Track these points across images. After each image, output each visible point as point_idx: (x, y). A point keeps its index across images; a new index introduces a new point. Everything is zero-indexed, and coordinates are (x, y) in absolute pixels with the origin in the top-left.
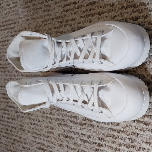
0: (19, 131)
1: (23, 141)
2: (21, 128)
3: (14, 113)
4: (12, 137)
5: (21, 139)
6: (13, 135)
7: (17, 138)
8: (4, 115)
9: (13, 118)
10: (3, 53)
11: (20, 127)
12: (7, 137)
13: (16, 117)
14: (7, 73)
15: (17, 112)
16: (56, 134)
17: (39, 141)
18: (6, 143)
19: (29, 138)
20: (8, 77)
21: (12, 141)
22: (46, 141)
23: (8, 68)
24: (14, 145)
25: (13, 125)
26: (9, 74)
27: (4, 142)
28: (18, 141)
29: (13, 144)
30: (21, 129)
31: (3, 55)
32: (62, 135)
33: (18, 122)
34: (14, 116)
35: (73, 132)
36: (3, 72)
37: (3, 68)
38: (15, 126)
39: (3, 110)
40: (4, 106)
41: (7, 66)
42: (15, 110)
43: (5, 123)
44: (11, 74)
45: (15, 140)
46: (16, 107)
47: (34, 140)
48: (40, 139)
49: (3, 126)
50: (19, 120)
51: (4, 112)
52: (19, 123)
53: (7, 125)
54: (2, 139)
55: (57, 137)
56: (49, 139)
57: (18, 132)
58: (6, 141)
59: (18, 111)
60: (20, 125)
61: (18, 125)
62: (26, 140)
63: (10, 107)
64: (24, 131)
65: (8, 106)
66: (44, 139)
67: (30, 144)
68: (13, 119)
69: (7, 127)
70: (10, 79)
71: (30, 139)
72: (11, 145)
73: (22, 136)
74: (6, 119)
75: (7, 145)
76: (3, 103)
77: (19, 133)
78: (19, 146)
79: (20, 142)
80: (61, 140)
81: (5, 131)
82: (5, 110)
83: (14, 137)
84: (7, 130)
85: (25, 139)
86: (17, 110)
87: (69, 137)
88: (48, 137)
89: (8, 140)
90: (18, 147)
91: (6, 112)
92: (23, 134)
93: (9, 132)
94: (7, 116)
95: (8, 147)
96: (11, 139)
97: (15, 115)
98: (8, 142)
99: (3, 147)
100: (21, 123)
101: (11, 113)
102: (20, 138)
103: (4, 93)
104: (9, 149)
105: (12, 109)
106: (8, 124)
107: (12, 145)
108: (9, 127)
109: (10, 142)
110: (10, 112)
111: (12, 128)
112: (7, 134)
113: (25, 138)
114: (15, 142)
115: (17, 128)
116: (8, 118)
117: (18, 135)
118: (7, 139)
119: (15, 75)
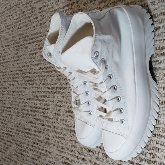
0: (45, 144)
1: (49, 154)
2: (47, 141)
3: (40, 126)
4: (38, 151)
5: (47, 153)
6: (39, 149)
7: (43, 152)
8: (31, 128)
9: (40, 131)
10: (31, 66)
11: (46, 140)
12: (33, 150)
13: (42, 131)
14: (35, 85)
15: (43, 125)
16: (80, 148)
17: (64, 155)
18: (33, 156)
19: (54, 152)
20: (36, 90)
21: (38, 154)
22: (70, 155)
23: (36, 81)
24: (40, 159)
25: (39, 139)
26: (36, 86)
27: (31, 155)
28: (44, 155)
29: (39, 158)
30: (47, 142)
31: (31, 68)
32: (85, 149)
33: (44, 135)
34: (41, 129)
36: (31, 84)
37: (31, 81)
38: (42, 139)
39: (31, 123)
40: (31, 118)
41: (35, 79)
42: (42, 122)
43: (32, 136)
44: (38, 87)
45: (41, 154)
46: (42, 120)
47: (59, 154)
48: (64, 153)
49: (31, 139)
50: (45, 133)
51: (32, 125)
52: (45, 137)
53: (33, 139)
54: (29, 153)
55: (80, 151)
56: (73, 153)
57: (44, 145)
58: (33, 154)
59: (44, 124)
60: (46, 138)
61: (44, 138)
62: (52, 153)
63: (37, 120)
64: (50, 144)
65: (35, 119)
66: (68, 153)
67: (55, 158)
68: (39, 132)
69: (34, 140)
70: (37, 91)
71: (55, 153)
72: (37, 158)
73: (47, 149)
74: (33, 133)
75: (34, 159)
76: (31, 116)
77: (45, 147)
78: (45, 160)
79: (46, 156)
80: (84, 154)
81: (32, 144)
82: (32, 123)
83: (40, 151)
84: (34, 143)
86: (43, 123)
87: (91, 151)
88: (72, 151)
89: (35, 153)
90: (44, 161)
91: (33, 125)
92: (49, 148)
93: (35, 145)
94: (34, 129)
95: (35, 161)
96: (38, 152)
97: (42, 128)
98: (34, 155)
99: (30, 161)
100: (47, 137)
101: (38, 126)
102: (46, 152)
103: (31, 106)
104: (35, 163)
105: (39, 122)
106: (35, 137)
107: (38, 159)
108: (36, 140)
109: (36, 156)
110: (37, 125)
111: (39, 141)
112: (33, 148)
113: (51, 151)
114: (41, 156)
115: (43, 142)
116: (35, 131)
117: (44, 149)
118: (33, 153)
119: (41, 88)
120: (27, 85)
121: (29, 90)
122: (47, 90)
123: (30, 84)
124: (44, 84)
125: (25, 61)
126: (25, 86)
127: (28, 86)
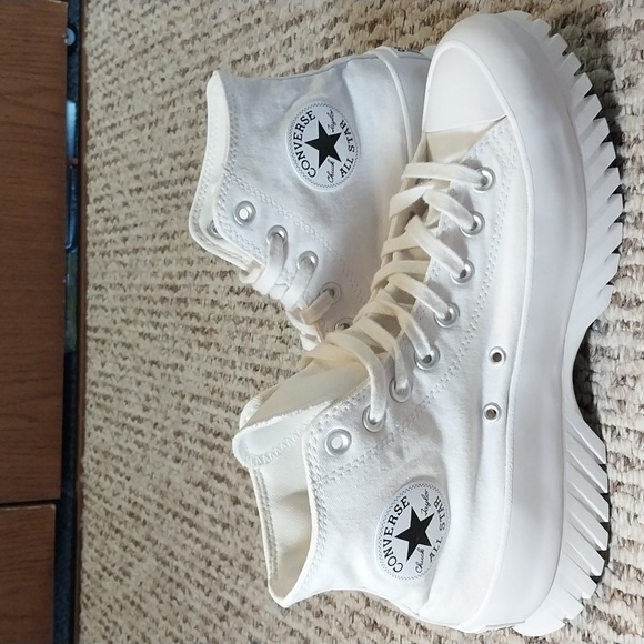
0: (240, 574)
1: (250, 613)
2: (247, 563)
3: (227, 504)
4: (220, 594)
5: (246, 605)
6: (223, 587)
7: (235, 601)
8: (201, 505)
9: (226, 521)
10: (204, 277)
11: (242, 559)
12: (207, 590)
13: (232, 522)
14: (213, 349)
15: (236, 502)
16: (343, 608)
17: (295, 625)
18: (205, 611)
19: (267, 608)
20: (215, 367)
21: (220, 607)
22: (313, 628)
23: (216, 333)
24: (225, 624)
25: (224, 550)
26: (218, 354)
27: (197, 606)
28: (238, 614)
29: (222, 619)
30: (247, 567)
31: (204, 284)
32: (361, 616)
33: (238, 540)
34: (228, 514)
35: (391, 614)
36: (202, 345)
37: (203, 330)
38: (230, 551)
39: (200, 488)
40: (202, 471)
41: (215, 326)
42: (231, 492)
43: (204, 537)
44: (224, 356)
45: (228, 605)
46: (233, 483)
47: (280, 617)
48: (296, 618)
49: (199, 546)
50: (243, 534)
51: (203, 494)
52: (241, 546)
53: (206, 547)
54: (194, 596)
55: (345, 619)
56: (321, 623)
57: (238, 577)
58: (204, 604)
59: (239, 497)
60: (243, 551)
61: (239, 551)
62: (260, 611)
63: (220, 479)
64: (254, 577)
65: (212, 473)
66: (308, 620)
67: (268, 629)
68: (225, 526)
69: (208, 551)
70: (221, 373)
71: (270, 611)
72: (216, 620)
73: (248, 594)
74: (207, 524)
75: (207, 621)
76: (200, 462)
77: (240, 582)
78: (240, 631)
79: (243, 617)
80: (355, 634)
81: (203, 565)
82: (205, 488)
83: (226, 595)
84: (209, 564)
85: (255, 609)
86: (235, 494)
87: (380, 629)
88: (319, 614)
89: (210, 600)
90: (235, 634)
91: (207, 495)
92: (251, 589)
93: (212, 570)
94: (208, 510)
95: (210, 629)
96: (219, 599)
97: (232, 514)
98: (210, 608)
99: (196, 627)
100: (247, 547)
101: (221, 503)
102: (244, 601)
103: (202, 423)
104: (211, 637)
105: (222, 487)
106: (213, 542)
107: (219, 624)
108: (213, 552)
109: (214, 610)
110: (217, 496)
111: (223, 558)
112: (206, 579)
113: (256, 603)
114: (229, 614)
115: (234, 564)
116: (213, 520)
117: (237, 589)
118: (206, 598)
119: (233, 362)
120: (190, 346)
121: (195, 365)
122: (250, 374)
123: (200, 345)
124: (240, 350)
125: (185, 255)
126: (186, 349)
127: (195, 349)
